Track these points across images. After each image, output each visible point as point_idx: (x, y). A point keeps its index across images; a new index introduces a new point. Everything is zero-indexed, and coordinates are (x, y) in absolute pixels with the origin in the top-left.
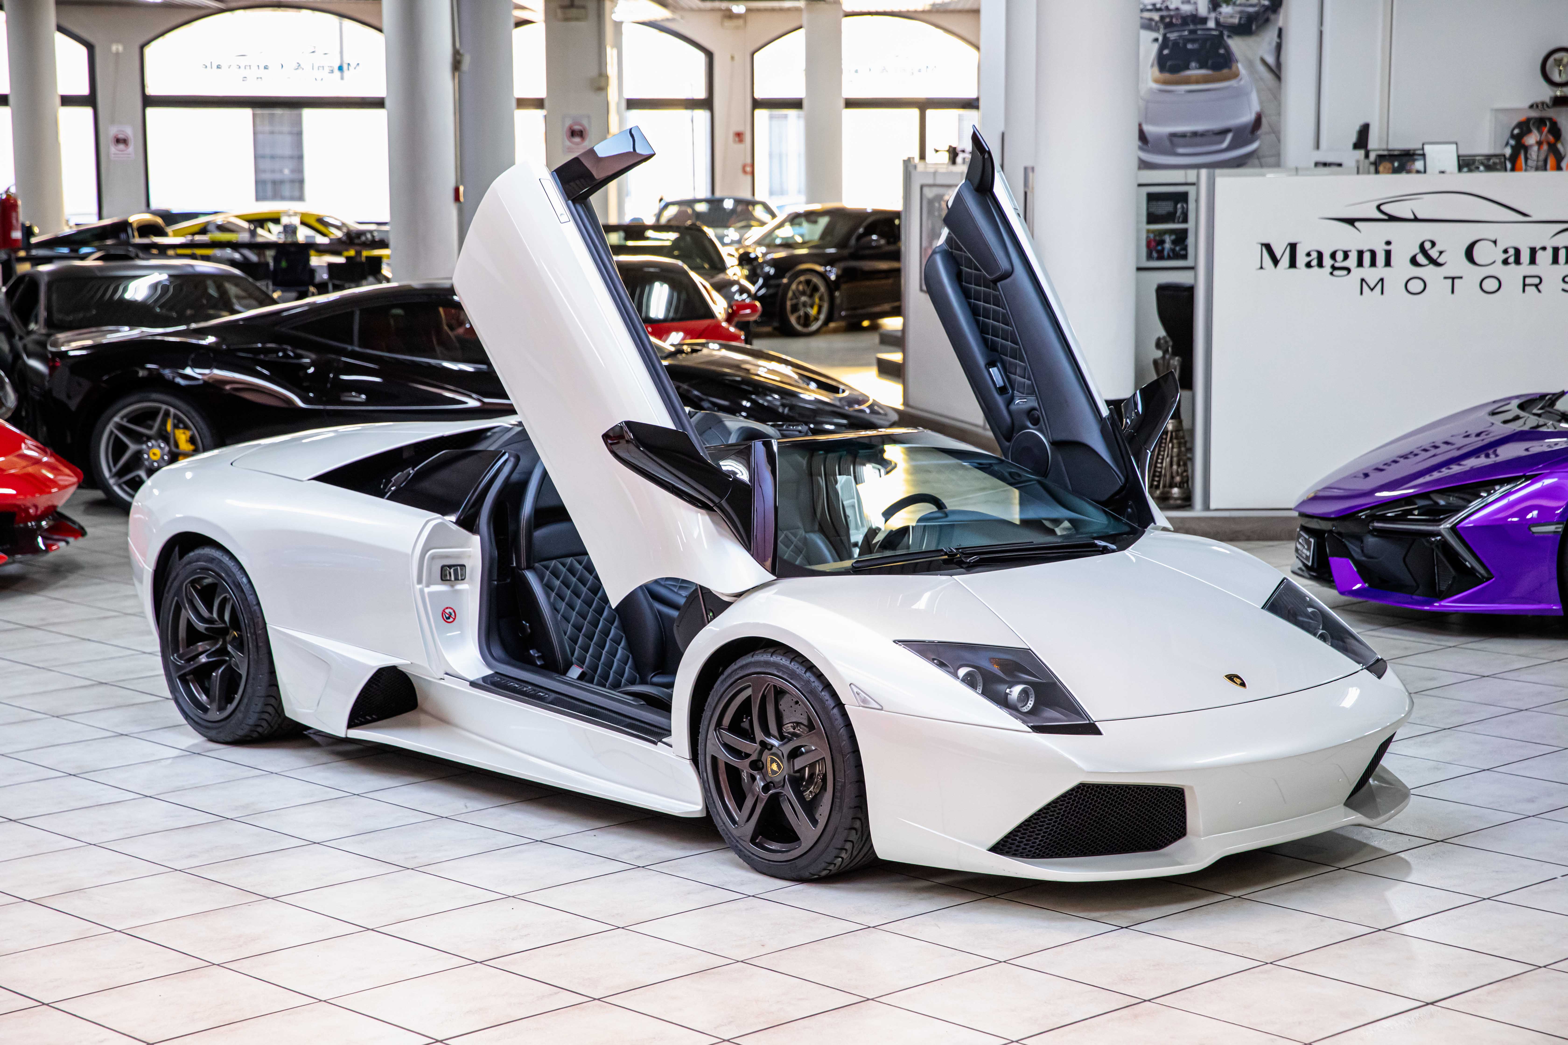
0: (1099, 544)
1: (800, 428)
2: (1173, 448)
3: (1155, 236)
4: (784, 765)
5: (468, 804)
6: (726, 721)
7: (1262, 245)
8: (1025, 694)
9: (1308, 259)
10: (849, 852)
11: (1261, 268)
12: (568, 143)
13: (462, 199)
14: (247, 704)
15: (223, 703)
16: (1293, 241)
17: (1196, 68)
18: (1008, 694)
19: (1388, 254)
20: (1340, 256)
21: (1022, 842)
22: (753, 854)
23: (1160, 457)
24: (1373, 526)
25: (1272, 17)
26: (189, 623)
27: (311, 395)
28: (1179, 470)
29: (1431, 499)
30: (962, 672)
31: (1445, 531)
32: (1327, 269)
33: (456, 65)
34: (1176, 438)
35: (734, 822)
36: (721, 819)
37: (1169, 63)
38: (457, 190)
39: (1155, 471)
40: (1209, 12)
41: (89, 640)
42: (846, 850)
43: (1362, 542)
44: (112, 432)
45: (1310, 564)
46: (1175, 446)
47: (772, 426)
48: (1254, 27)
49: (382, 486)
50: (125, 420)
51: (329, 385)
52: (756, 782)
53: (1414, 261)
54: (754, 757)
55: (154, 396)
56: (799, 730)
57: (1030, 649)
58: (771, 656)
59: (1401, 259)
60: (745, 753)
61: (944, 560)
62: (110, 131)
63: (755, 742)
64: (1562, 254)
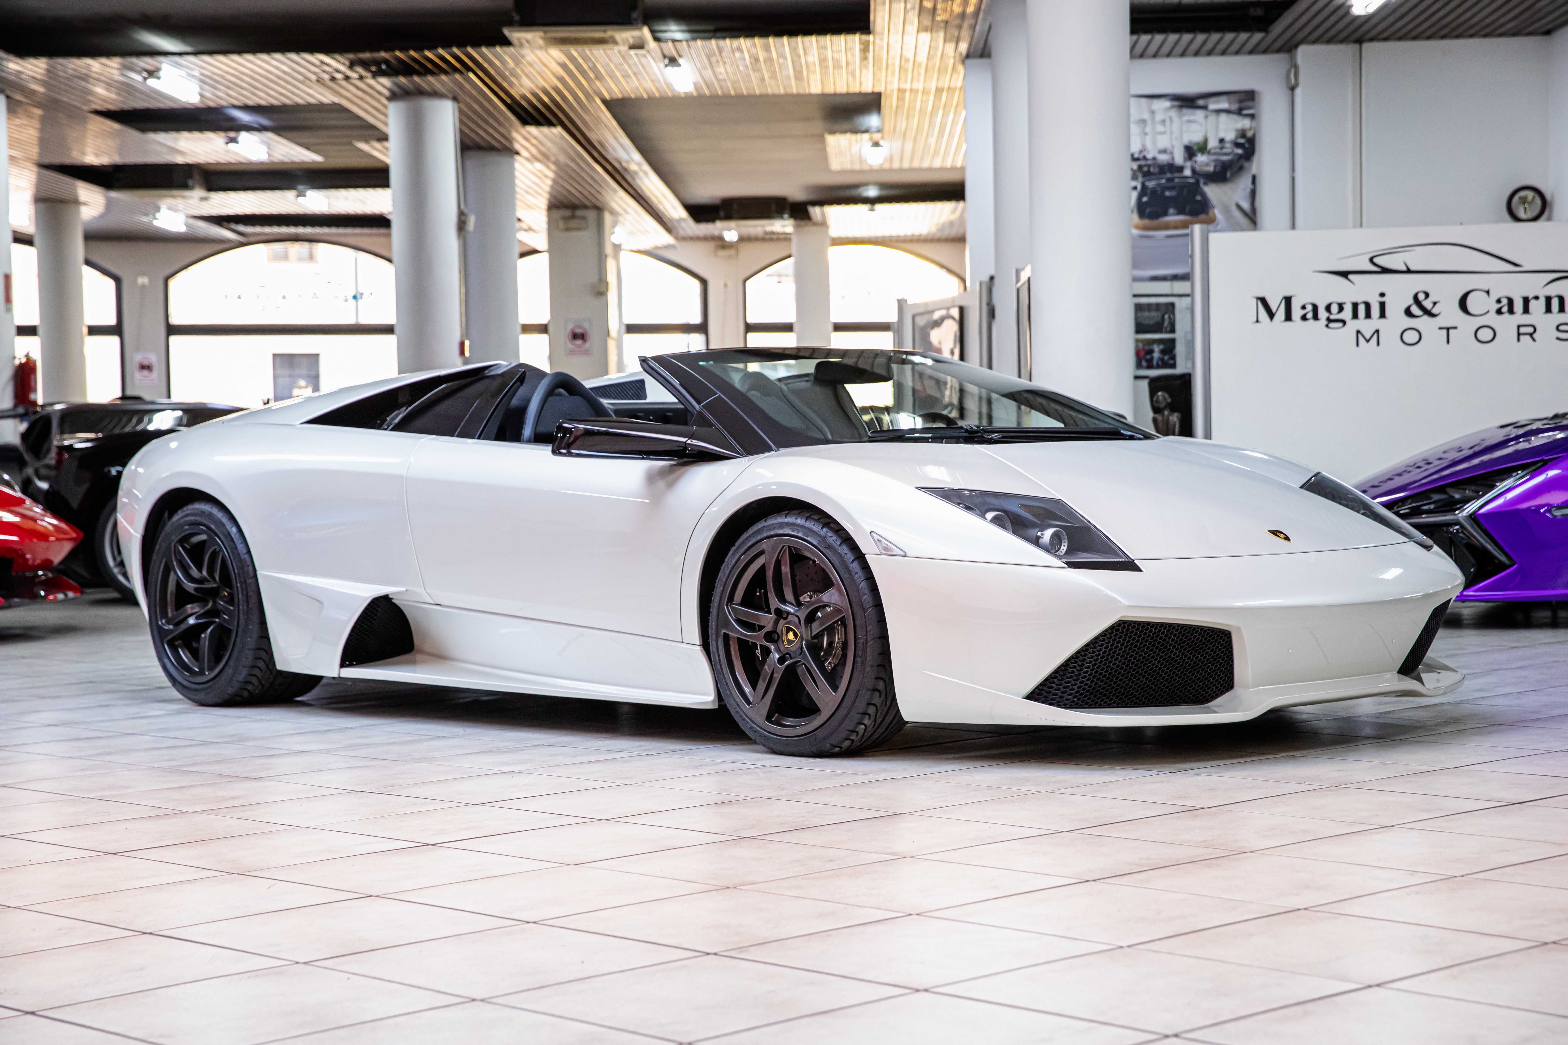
0: (1125, 433)
3: (1144, 345)
4: (801, 632)
6: (739, 594)
7: (1258, 298)
8: (1057, 536)
9: (1303, 312)
12: (570, 346)
13: (467, 354)
14: (236, 660)
15: (212, 663)
16: (1288, 294)
17: (1174, 214)
18: (1039, 535)
19: (1382, 305)
20: (1335, 308)
21: (1059, 690)
22: (769, 732)
25: (1246, 164)
26: (179, 584)
29: (1446, 493)
30: (990, 515)
31: (1464, 520)
32: (1323, 321)
33: (461, 226)
35: (749, 702)
36: (735, 704)
37: (1148, 210)
38: (462, 345)
40: (1185, 160)
42: (869, 715)
48: (1228, 175)
52: (771, 654)
53: (1408, 312)
54: (769, 628)
57: (1060, 500)
58: (786, 517)
59: (1395, 310)
60: (759, 625)
61: (965, 438)
62: (135, 358)
63: (769, 612)
64: (1555, 303)
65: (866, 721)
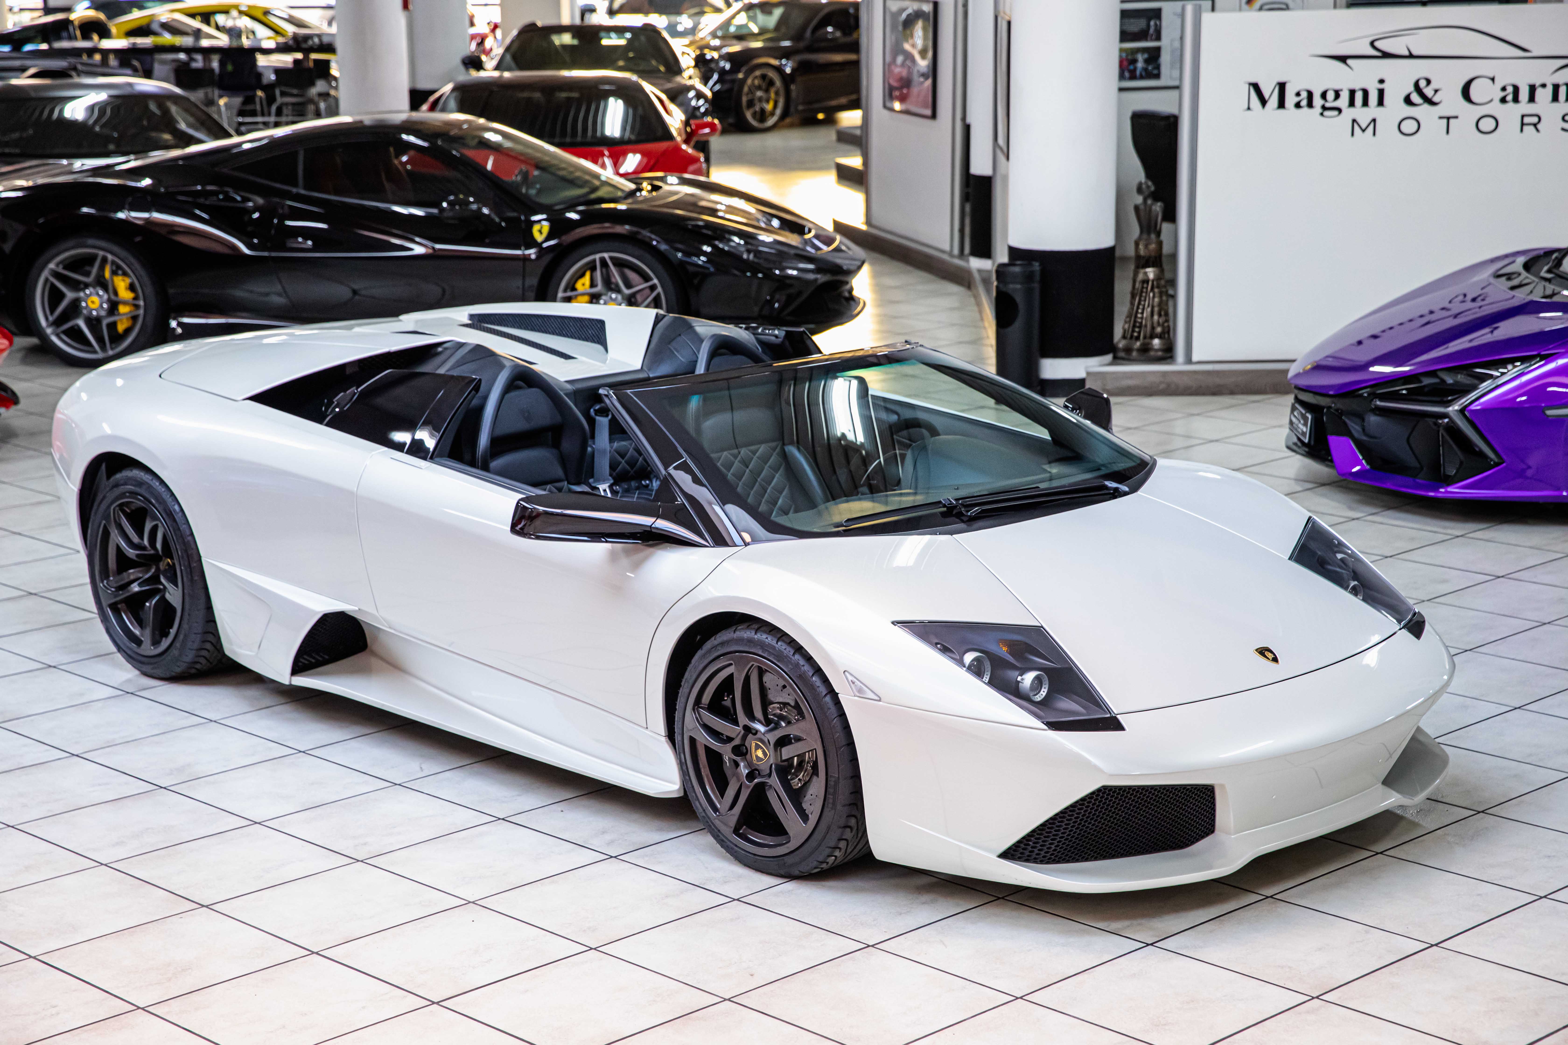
0: (1110, 485)
1: (776, 332)
2: (1154, 297)
3: (1127, 56)
4: (770, 752)
5: (423, 766)
6: (706, 699)
7: (1250, 84)
8: (1038, 682)
9: (1297, 99)
10: (843, 851)
13: (411, 7)
14: (183, 641)
15: (157, 637)
16: (1282, 80)
18: (1019, 682)
19: (1381, 93)
20: (1330, 96)
21: (1035, 847)
22: (736, 846)
23: (1141, 307)
24: (1375, 405)
26: (119, 549)
27: (256, 241)
28: (1161, 321)
29: (1437, 377)
30: (969, 657)
31: (1454, 414)
32: (1318, 109)
34: (1158, 287)
35: (715, 809)
36: (700, 802)
39: (1135, 322)
41: (20, 534)
42: (840, 849)
43: (1363, 420)
44: (47, 280)
45: (1306, 441)
46: (1157, 295)
47: (746, 329)
49: (323, 409)
50: (61, 266)
51: (273, 232)
52: (739, 768)
53: (1408, 101)
54: (737, 742)
55: (90, 241)
56: (786, 712)
57: (1042, 627)
58: (756, 633)
59: (1394, 98)
60: (727, 736)
61: (942, 513)
63: (737, 724)
64: (1563, 91)
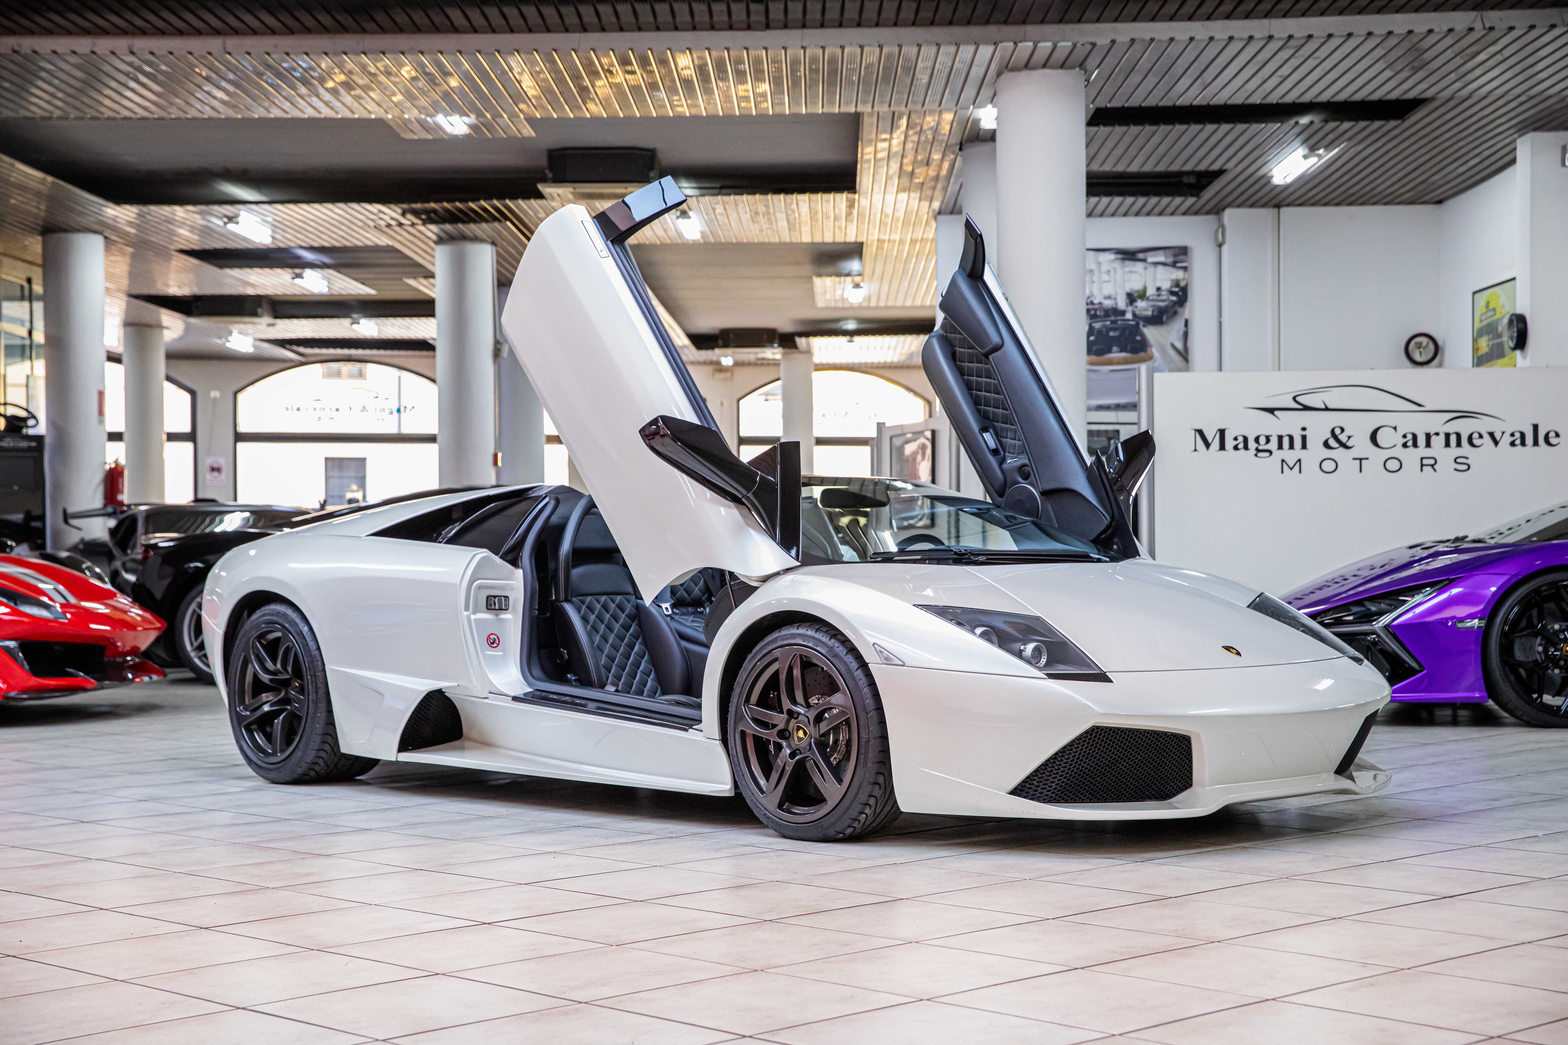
0: (1093, 556)
4: (810, 730)
6: (755, 694)
7: (1196, 430)
8: (1037, 651)
9: (1235, 443)
10: (873, 809)
11: (1195, 450)
13: (500, 464)
14: (306, 744)
16: (1222, 427)
17: (1118, 352)
18: (1023, 649)
19: (1304, 438)
20: (1262, 440)
21: (1039, 786)
22: (780, 820)
25: (1180, 310)
26: (255, 676)
29: (1364, 606)
30: (979, 631)
31: (1380, 630)
32: (1252, 451)
33: (496, 355)
35: (762, 792)
36: (750, 790)
37: (1094, 348)
38: (496, 456)
40: (1127, 306)
42: (870, 806)
44: (194, 612)
48: (1164, 318)
52: (783, 750)
53: (1326, 445)
54: (781, 726)
57: (1040, 617)
58: (798, 628)
59: (1315, 442)
60: (773, 724)
61: (954, 559)
62: (207, 461)
63: (782, 712)
64: (1453, 439)
65: (867, 811)
